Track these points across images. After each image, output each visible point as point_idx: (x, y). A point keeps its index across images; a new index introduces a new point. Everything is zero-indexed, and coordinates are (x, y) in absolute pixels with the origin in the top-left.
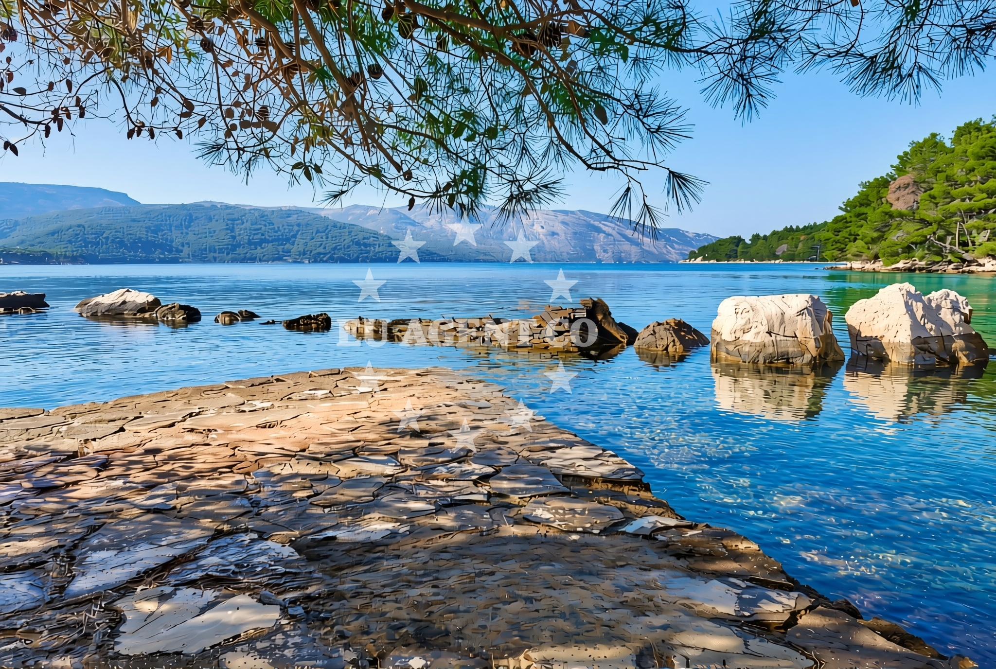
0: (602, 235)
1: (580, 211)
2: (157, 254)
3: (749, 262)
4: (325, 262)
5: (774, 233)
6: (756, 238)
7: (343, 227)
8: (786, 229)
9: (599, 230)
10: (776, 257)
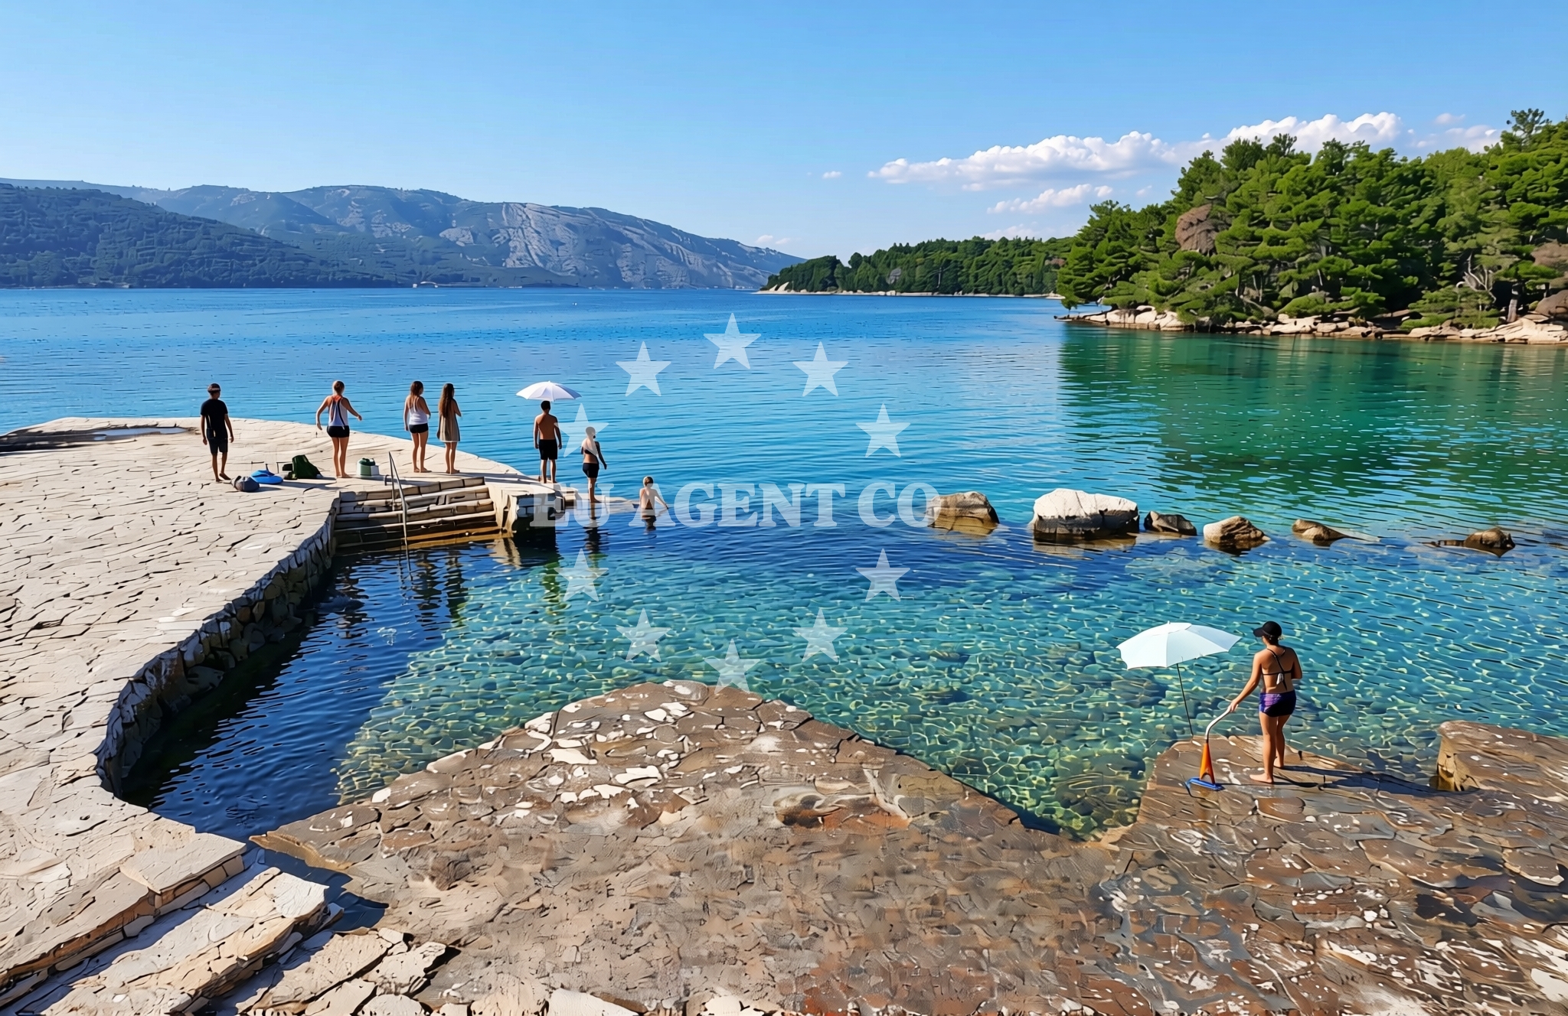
0: (628, 247)
1: (591, 208)
3: (851, 293)
4: (161, 286)
5: (880, 253)
6: (857, 259)
7: (193, 223)
8: (895, 248)
9: (623, 239)
10: (887, 288)
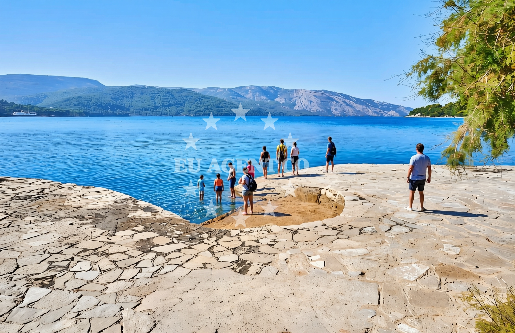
0: (334, 103)
1: (323, 90)
2: (118, 111)
7: (208, 98)
